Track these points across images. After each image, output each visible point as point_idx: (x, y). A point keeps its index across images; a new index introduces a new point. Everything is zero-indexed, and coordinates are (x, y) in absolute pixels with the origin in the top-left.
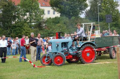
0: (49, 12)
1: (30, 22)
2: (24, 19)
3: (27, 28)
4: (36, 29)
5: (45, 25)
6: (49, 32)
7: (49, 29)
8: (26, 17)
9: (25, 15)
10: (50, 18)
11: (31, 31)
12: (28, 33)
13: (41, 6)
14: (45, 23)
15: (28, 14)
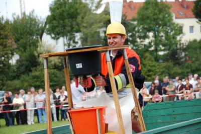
0: (192, 28)
1: (156, 50)
2: (145, 45)
3: (150, 62)
4: (168, 64)
5: (186, 55)
6: (194, 68)
7: (193, 62)
8: (147, 42)
9: (145, 37)
10: (195, 41)
11: (158, 67)
12: (152, 71)
13: (176, 18)
14: (184, 50)
15: (151, 34)
